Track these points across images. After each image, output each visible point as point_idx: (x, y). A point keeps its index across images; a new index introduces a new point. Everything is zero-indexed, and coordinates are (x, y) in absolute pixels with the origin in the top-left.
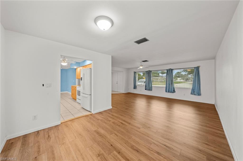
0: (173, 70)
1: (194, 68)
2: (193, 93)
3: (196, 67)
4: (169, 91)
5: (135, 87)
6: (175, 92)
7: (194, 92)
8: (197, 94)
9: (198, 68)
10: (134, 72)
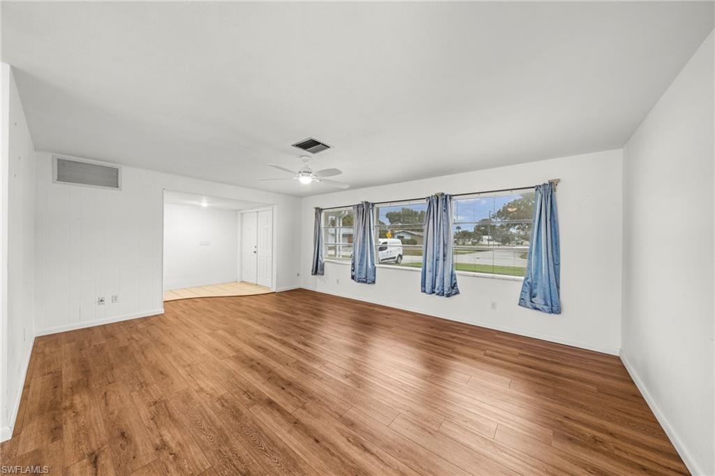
0: (450, 198)
1: (534, 189)
2: (529, 298)
3: (545, 185)
4: (433, 287)
5: (318, 269)
6: (457, 293)
7: (532, 296)
8: (546, 304)
9: (549, 190)
10: (317, 209)
